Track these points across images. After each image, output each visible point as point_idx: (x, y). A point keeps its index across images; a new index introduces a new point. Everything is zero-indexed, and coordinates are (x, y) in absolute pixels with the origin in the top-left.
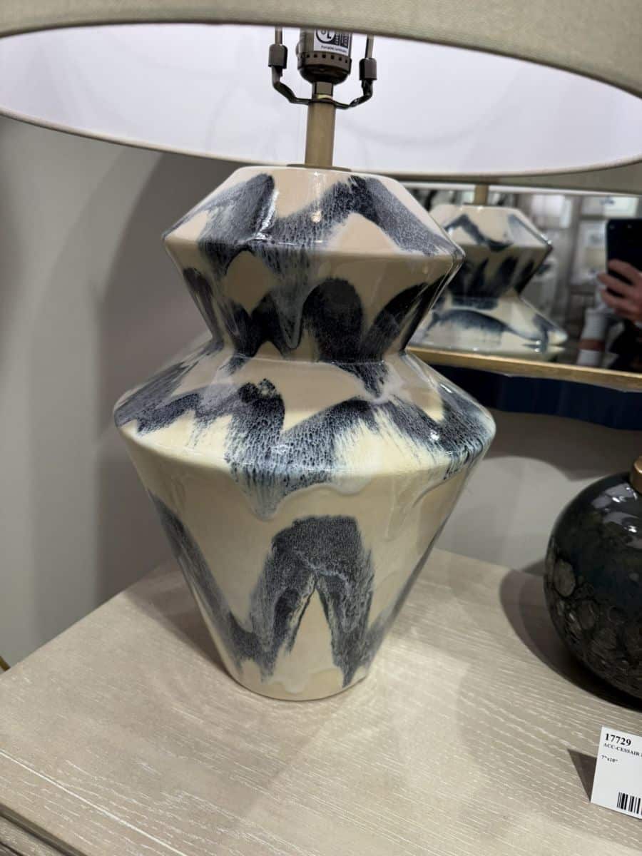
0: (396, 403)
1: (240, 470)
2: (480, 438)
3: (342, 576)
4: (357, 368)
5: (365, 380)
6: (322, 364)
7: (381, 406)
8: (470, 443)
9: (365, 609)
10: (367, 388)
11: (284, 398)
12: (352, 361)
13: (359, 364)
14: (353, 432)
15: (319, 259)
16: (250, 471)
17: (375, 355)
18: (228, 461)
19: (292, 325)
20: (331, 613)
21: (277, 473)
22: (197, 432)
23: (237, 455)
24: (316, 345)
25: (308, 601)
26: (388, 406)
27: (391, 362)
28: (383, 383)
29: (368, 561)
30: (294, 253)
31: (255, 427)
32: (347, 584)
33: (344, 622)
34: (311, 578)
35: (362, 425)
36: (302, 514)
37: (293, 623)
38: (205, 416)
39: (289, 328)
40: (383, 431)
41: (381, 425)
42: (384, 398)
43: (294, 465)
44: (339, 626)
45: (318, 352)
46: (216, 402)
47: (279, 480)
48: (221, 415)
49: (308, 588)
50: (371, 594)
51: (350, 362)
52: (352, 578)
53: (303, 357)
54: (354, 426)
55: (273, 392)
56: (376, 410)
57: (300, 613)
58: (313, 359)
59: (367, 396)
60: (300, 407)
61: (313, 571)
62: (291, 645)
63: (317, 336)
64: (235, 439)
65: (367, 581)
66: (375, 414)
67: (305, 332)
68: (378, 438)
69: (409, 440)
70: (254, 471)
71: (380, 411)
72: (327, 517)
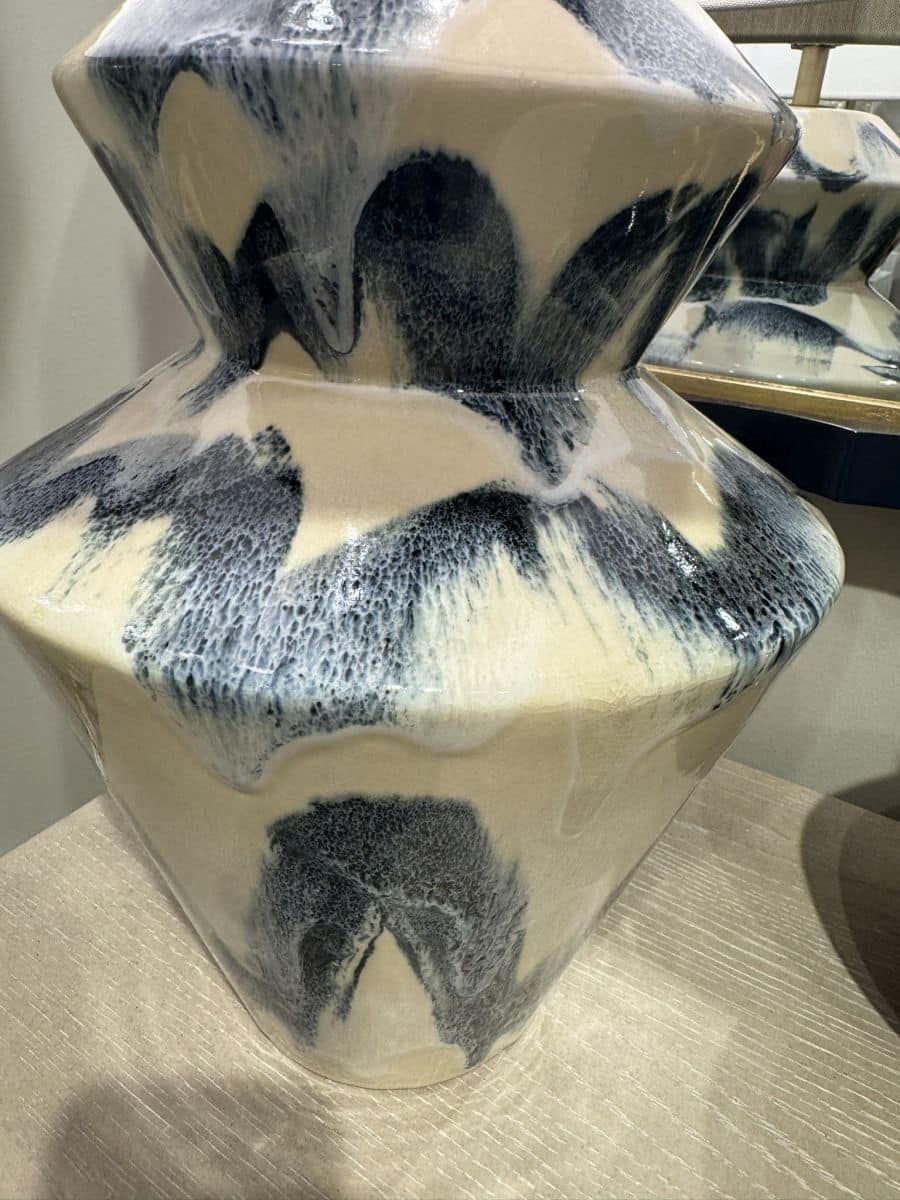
0: (601, 502)
1: (156, 674)
2: (812, 597)
3: (447, 909)
4: (508, 405)
5: (525, 438)
6: (418, 393)
7: (560, 510)
8: (787, 614)
9: (507, 958)
10: (526, 458)
11: (307, 479)
12: (498, 389)
13: (515, 396)
14: (475, 581)
15: (382, 86)
16: (181, 678)
17: (557, 375)
18: (129, 643)
19: (333, 288)
20: (428, 969)
21: (249, 691)
22: (80, 559)
23: (152, 632)
24: (402, 345)
25: (371, 947)
26: (580, 506)
27: (597, 392)
28: (571, 446)
29: (510, 882)
30: (311, 71)
31: (217, 555)
32: (460, 923)
33: (459, 981)
34: (371, 909)
35: (502, 559)
36: (333, 789)
37: (343, 977)
38: (114, 515)
39: (326, 298)
40: (555, 581)
41: (555, 562)
42: (570, 487)
43: (296, 670)
44: (449, 988)
45: (407, 364)
46: (146, 481)
47: (257, 711)
48: (149, 514)
49: (367, 926)
50: (521, 935)
51: (489, 390)
52: (471, 910)
53: (369, 374)
54: (480, 564)
55: (282, 461)
56: (545, 520)
57: (355, 964)
58: (394, 380)
59: (524, 479)
60: (346, 503)
61: (373, 898)
62: (344, 1010)
63: (402, 319)
64: (160, 584)
65: (510, 914)
66: (541, 531)
67: (368, 306)
68: (541, 599)
69: (627, 606)
70: (190, 680)
71: (556, 522)
72: (397, 799)
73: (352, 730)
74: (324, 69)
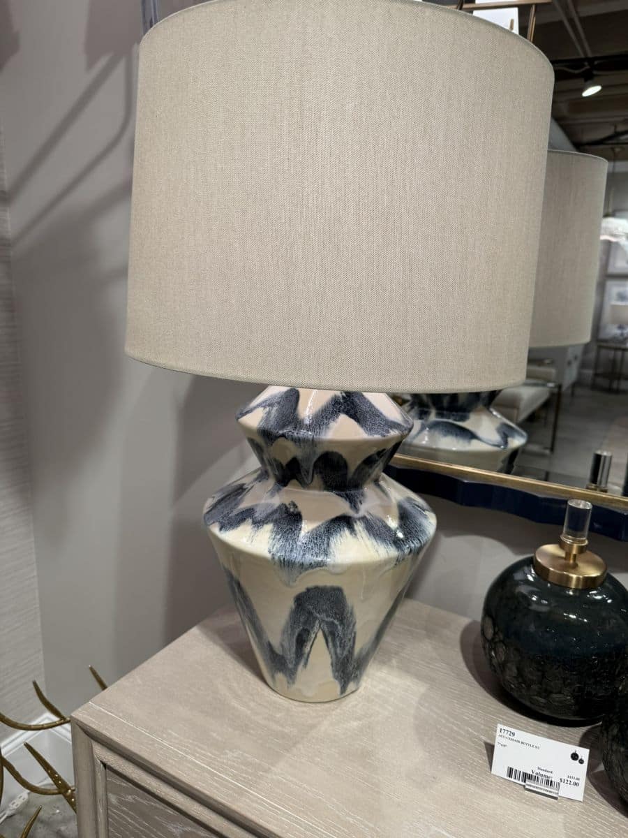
0: (368, 517)
1: (276, 558)
2: (420, 538)
3: (336, 622)
4: (347, 495)
5: (350, 502)
6: (326, 493)
7: (359, 519)
8: (412, 542)
9: (351, 642)
10: (351, 507)
11: (303, 514)
12: (343, 491)
13: (348, 492)
14: (341, 536)
15: (321, 442)
16: (282, 559)
17: (357, 485)
18: (270, 552)
19: (308, 472)
20: (330, 644)
21: (297, 561)
22: (252, 534)
23: (275, 549)
24: (322, 483)
25: (316, 636)
26: (363, 519)
27: (369, 490)
28: (361, 503)
29: (351, 613)
30: (308, 440)
31: (285, 532)
32: (339, 627)
33: (339, 650)
34: (317, 622)
35: (347, 532)
36: (311, 585)
37: (307, 650)
38: (258, 524)
39: (306, 473)
40: (359, 536)
41: (358, 532)
42: (362, 513)
43: (306, 556)
44: (336, 654)
45: (323, 486)
46: (264, 515)
47: (298, 565)
48: (267, 523)
49: (315, 628)
50: (355, 633)
51: (341, 491)
52: (342, 623)
53: (314, 488)
54: (342, 533)
55: (296, 510)
56: (356, 522)
57: (311, 643)
58: (320, 489)
59: (351, 513)
60: (311, 520)
61: (318, 619)
62: (306, 664)
63: (323, 478)
64: (274, 539)
65: (352, 625)
66: (355, 524)
67: (315, 476)
68: (355, 540)
69: (374, 541)
70: (284, 559)
71: (358, 522)
72: (326, 586)
73: (318, 569)
74: (311, 439)
